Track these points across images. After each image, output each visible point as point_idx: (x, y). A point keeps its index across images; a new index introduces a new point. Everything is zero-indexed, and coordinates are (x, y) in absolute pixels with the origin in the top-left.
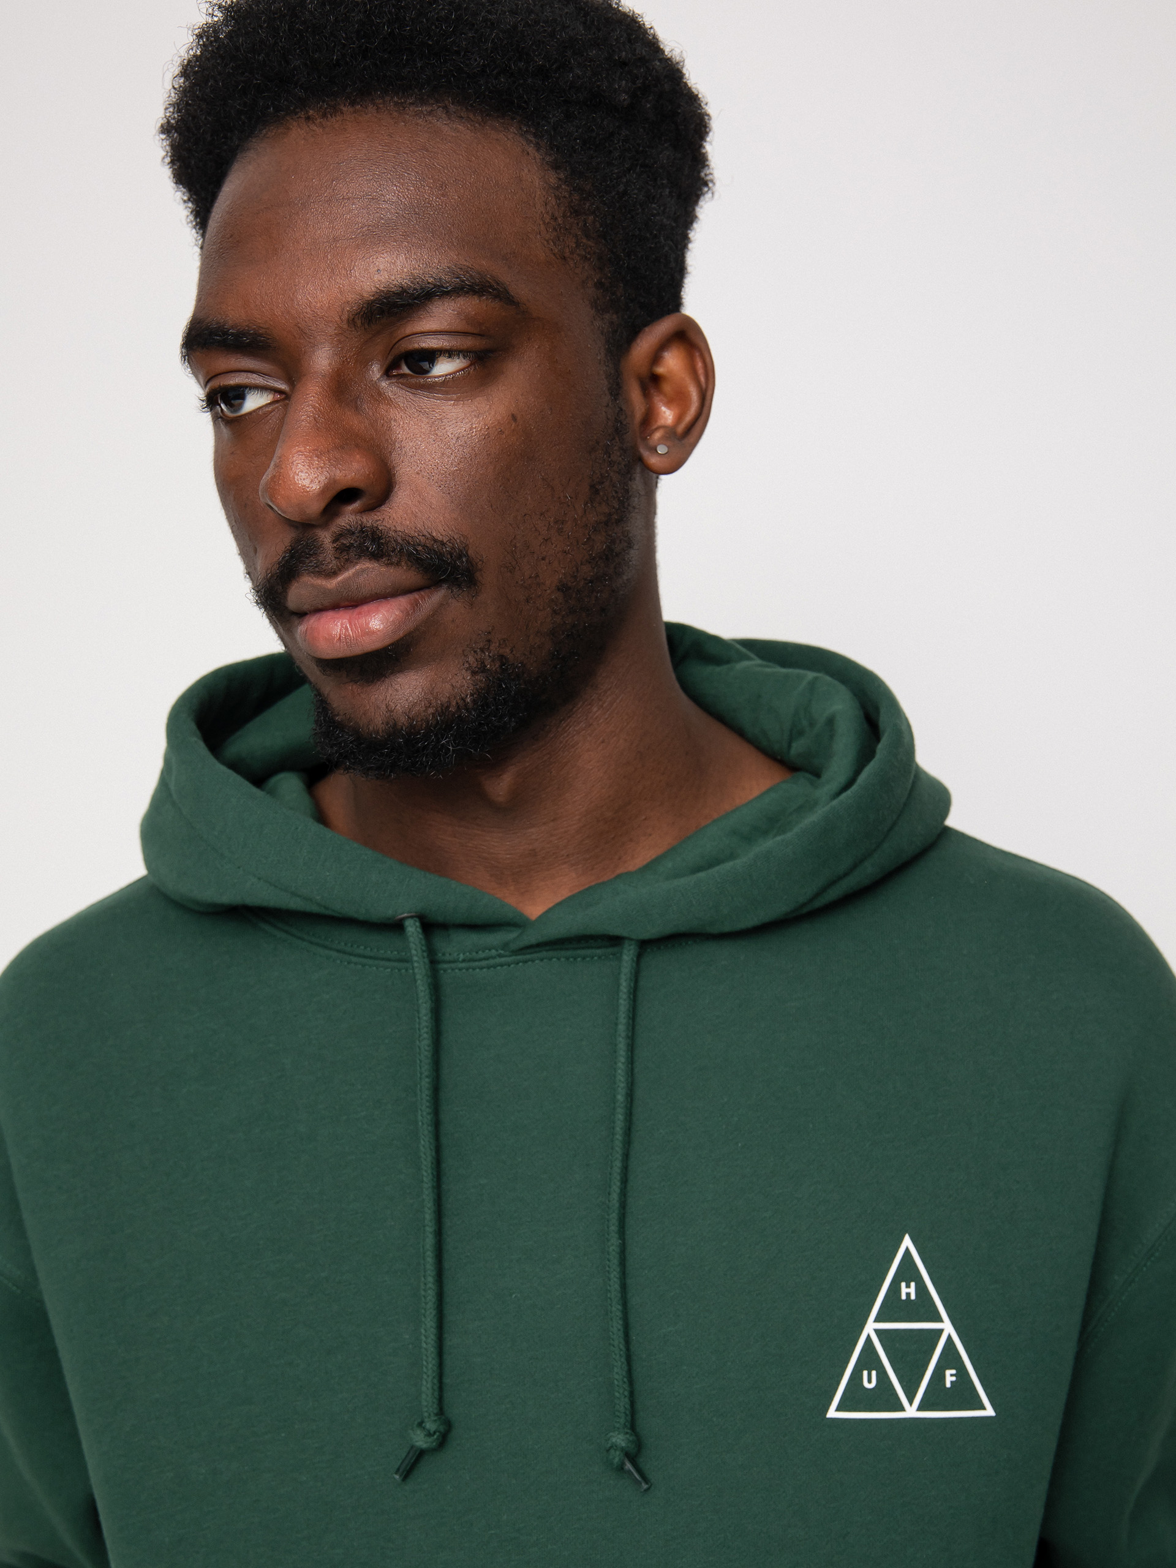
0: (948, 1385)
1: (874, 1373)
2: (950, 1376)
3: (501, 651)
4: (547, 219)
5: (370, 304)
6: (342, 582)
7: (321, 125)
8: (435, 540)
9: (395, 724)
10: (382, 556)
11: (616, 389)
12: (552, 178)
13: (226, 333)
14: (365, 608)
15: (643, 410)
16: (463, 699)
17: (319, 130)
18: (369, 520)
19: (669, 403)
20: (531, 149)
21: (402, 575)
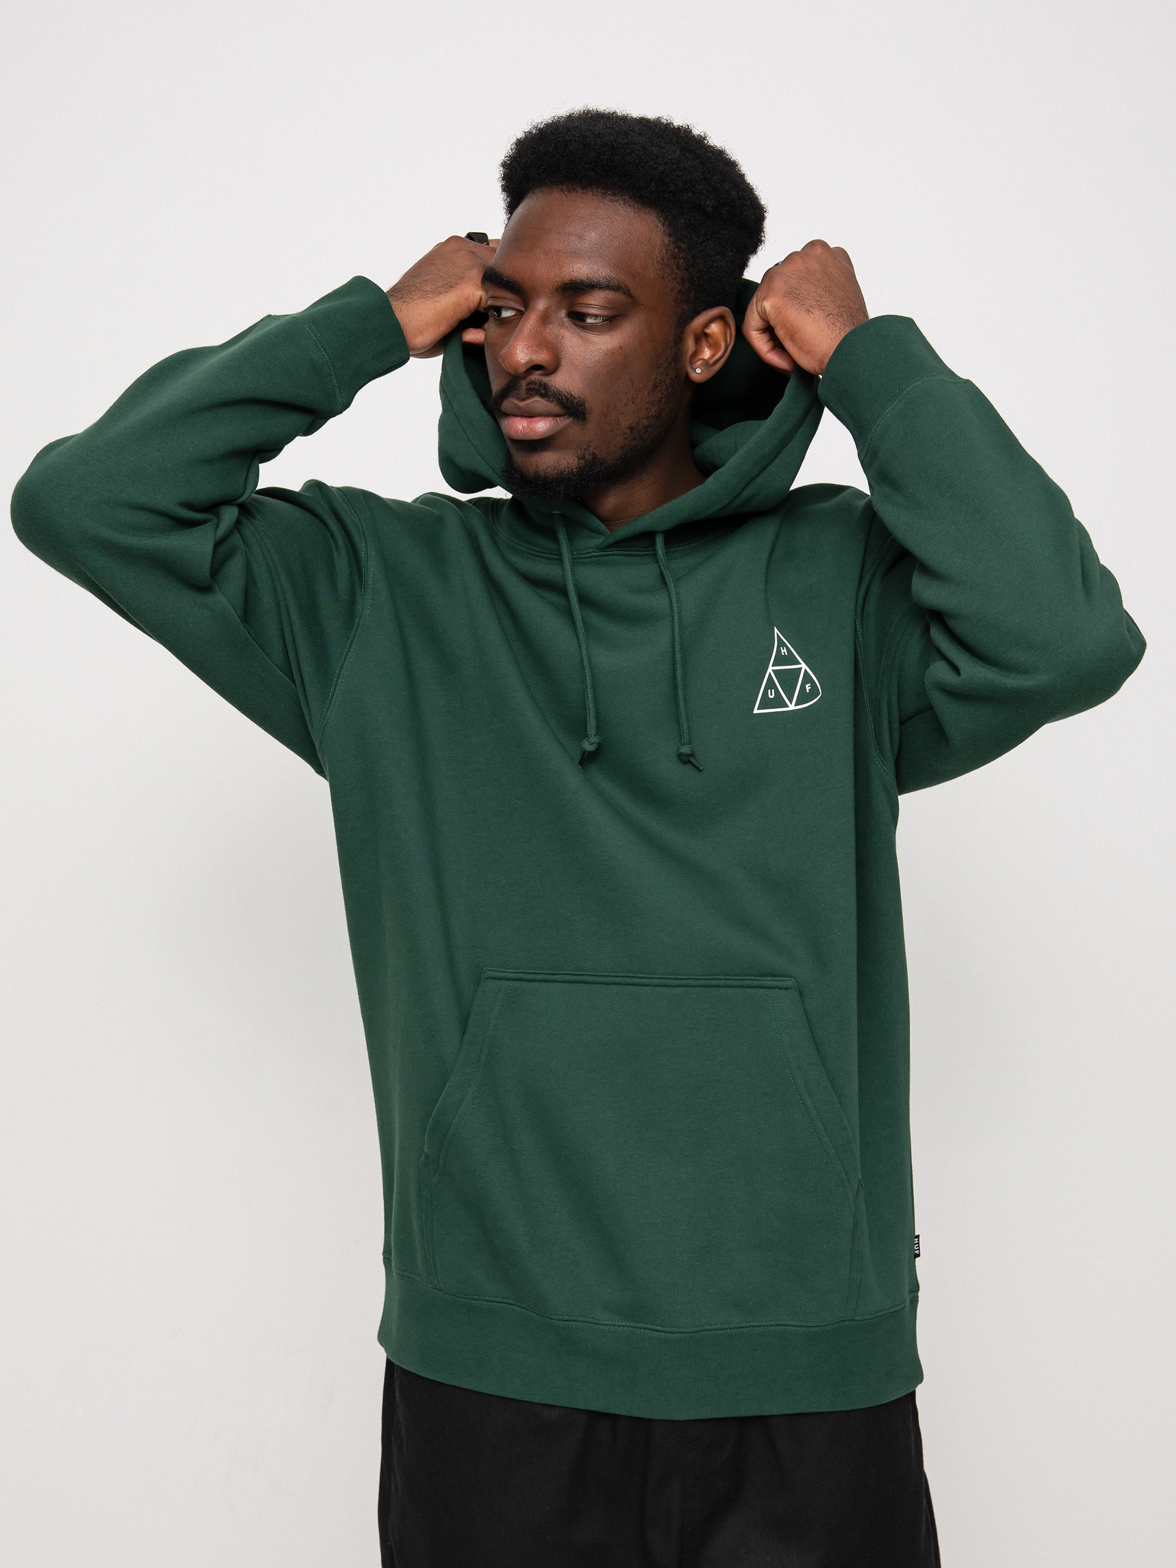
0: (808, 691)
1: (773, 690)
2: (808, 687)
3: (594, 452)
4: (659, 259)
5: (566, 284)
6: (526, 404)
7: (566, 196)
8: (572, 396)
9: (538, 474)
10: (546, 397)
11: (679, 340)
12: (666, 240)
13: (502, 279)
14: (535, 419)
15: (693, 350)
16: (572, 470)
17: (565, 198)
18: (545, 379)
19: (710, 346)
20: (660, 225)
21: (554, 407)
